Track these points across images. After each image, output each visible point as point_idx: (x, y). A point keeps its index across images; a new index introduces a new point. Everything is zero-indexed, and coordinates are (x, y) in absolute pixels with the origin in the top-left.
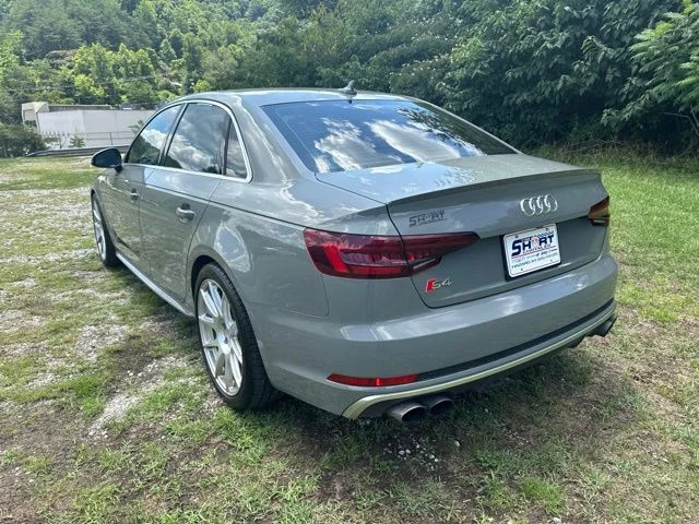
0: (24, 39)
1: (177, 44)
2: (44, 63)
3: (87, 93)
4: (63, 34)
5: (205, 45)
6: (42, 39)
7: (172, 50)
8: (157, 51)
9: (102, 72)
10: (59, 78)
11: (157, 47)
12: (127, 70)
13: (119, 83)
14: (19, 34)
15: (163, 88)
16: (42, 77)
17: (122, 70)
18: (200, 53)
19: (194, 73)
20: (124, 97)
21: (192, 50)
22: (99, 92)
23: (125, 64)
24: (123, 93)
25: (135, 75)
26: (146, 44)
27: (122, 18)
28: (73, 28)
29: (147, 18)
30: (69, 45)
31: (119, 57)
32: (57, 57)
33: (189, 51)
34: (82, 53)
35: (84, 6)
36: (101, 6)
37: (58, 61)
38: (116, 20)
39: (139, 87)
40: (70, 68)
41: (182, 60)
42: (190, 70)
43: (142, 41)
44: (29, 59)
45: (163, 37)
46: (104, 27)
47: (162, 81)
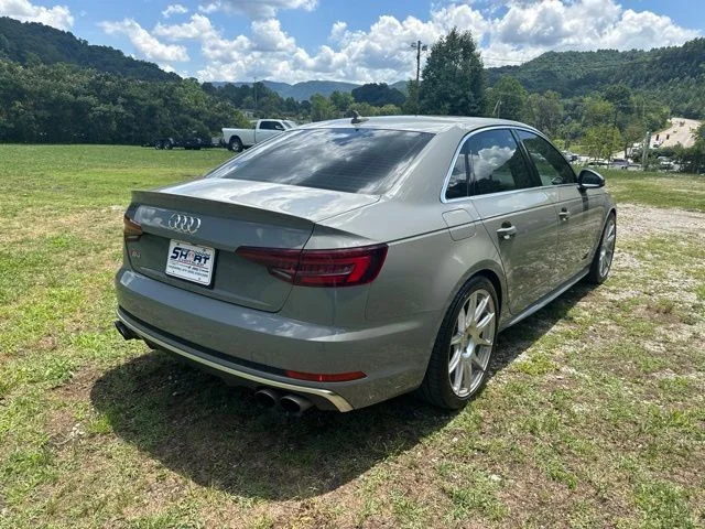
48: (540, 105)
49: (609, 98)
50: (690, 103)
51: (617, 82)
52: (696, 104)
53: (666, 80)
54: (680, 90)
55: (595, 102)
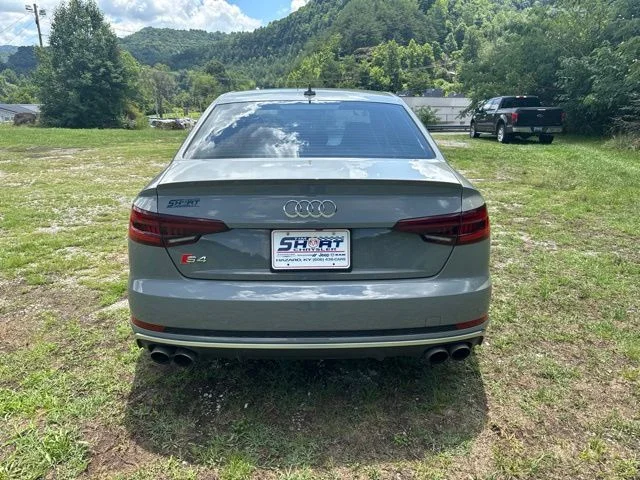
0: (342, 40)
1: (460, 36)
2: (351, 58)
3: (377, 82)
4: (370, 34)
5: (486, 36)
6: (353, 39)
7: (455, 43)
8: (442, 44)
9: (392, 64)
10: (359, 70)
11: (442, 41)
12: (412, 62)
13: (403, 73)
14: (338, 36)
15: (439, 77)
16: (348, 69)
17: (408, 62)
18: (480, 44)
19: (469, 62)
20: (405, 85)
21: (472, 42)
22: (386, 81)
23: (411, 57)
24: (405, 82)
25: (418, 66)
26: (433, 38)
27: (417, 16)
28: (377, 28)
29: (439, 14)
30: (372, 43)
31: (408, 51)
32: (362, 53)
33: (469, 43)
34: (380, 49)
35: (389, 9)
36: (403, 8)
37: (362, 56)
38: (412, 20)
39: (419, 76)
40: (369, 61)
41: (461, 51)
42: (466, 60)
43: (430, 36)
44: (342, 55)
45: (449, 31)
46: (401, 26)
47: (441, 70)
48: (154, 76)
49: (210, 71)
50: (267, 78)
51: (211, 58)
52: (271, 79)
53: (247, 59)
54: (258, 68)
55: (199, 76)
